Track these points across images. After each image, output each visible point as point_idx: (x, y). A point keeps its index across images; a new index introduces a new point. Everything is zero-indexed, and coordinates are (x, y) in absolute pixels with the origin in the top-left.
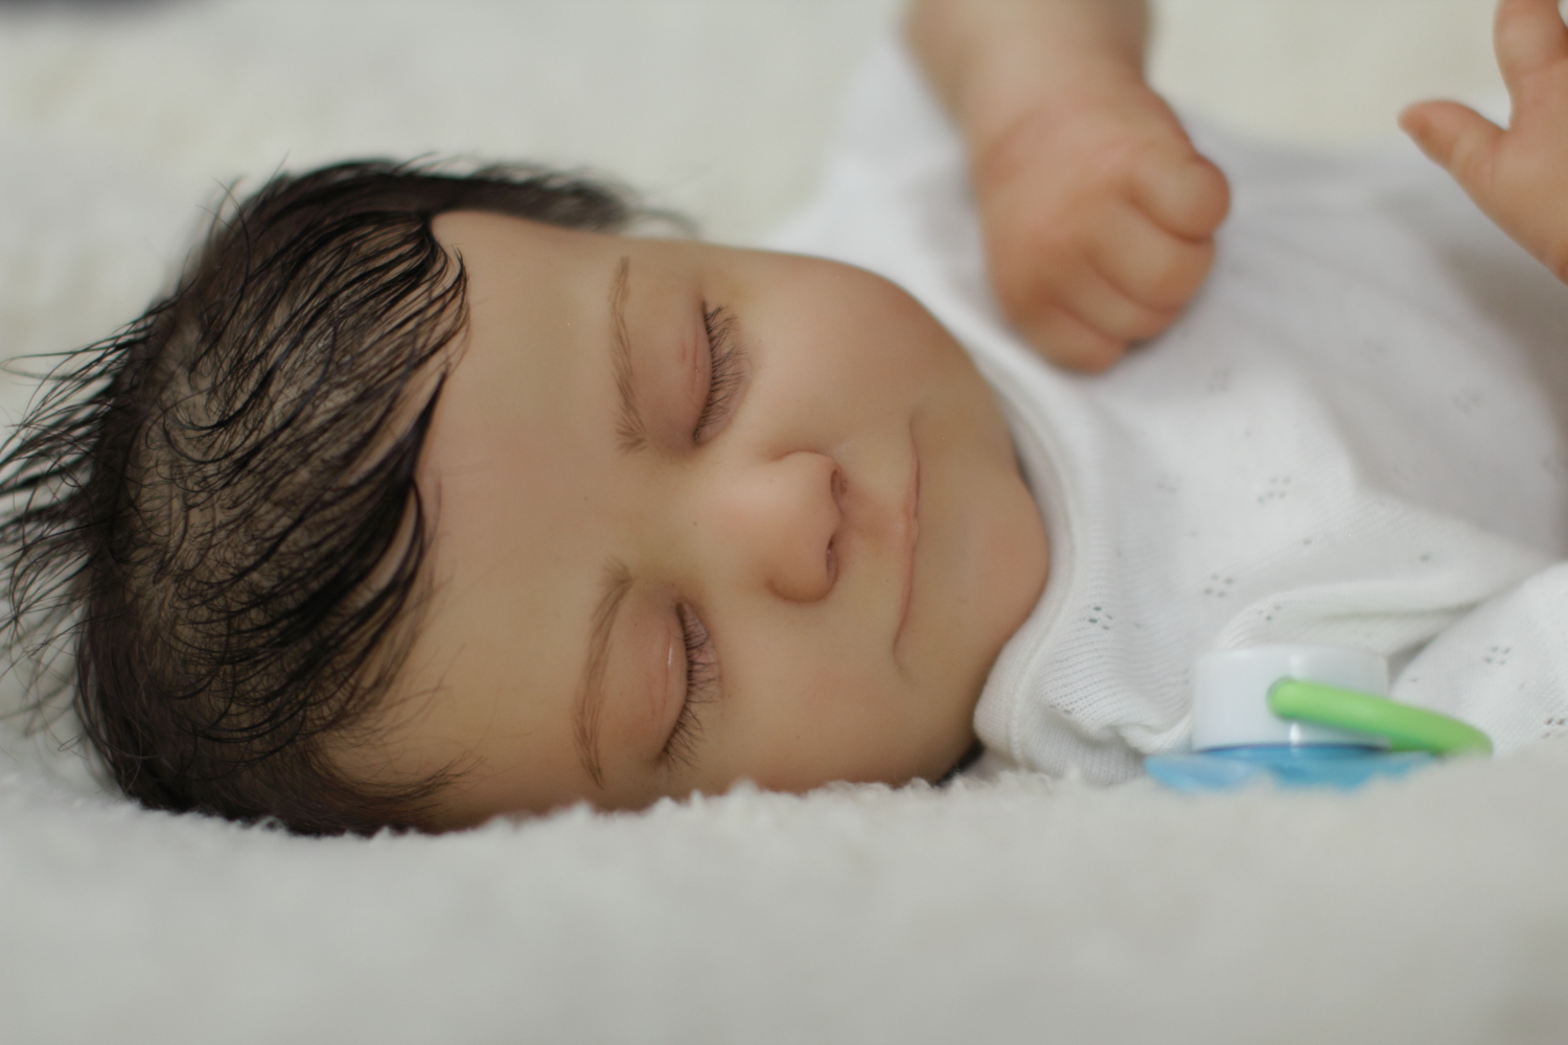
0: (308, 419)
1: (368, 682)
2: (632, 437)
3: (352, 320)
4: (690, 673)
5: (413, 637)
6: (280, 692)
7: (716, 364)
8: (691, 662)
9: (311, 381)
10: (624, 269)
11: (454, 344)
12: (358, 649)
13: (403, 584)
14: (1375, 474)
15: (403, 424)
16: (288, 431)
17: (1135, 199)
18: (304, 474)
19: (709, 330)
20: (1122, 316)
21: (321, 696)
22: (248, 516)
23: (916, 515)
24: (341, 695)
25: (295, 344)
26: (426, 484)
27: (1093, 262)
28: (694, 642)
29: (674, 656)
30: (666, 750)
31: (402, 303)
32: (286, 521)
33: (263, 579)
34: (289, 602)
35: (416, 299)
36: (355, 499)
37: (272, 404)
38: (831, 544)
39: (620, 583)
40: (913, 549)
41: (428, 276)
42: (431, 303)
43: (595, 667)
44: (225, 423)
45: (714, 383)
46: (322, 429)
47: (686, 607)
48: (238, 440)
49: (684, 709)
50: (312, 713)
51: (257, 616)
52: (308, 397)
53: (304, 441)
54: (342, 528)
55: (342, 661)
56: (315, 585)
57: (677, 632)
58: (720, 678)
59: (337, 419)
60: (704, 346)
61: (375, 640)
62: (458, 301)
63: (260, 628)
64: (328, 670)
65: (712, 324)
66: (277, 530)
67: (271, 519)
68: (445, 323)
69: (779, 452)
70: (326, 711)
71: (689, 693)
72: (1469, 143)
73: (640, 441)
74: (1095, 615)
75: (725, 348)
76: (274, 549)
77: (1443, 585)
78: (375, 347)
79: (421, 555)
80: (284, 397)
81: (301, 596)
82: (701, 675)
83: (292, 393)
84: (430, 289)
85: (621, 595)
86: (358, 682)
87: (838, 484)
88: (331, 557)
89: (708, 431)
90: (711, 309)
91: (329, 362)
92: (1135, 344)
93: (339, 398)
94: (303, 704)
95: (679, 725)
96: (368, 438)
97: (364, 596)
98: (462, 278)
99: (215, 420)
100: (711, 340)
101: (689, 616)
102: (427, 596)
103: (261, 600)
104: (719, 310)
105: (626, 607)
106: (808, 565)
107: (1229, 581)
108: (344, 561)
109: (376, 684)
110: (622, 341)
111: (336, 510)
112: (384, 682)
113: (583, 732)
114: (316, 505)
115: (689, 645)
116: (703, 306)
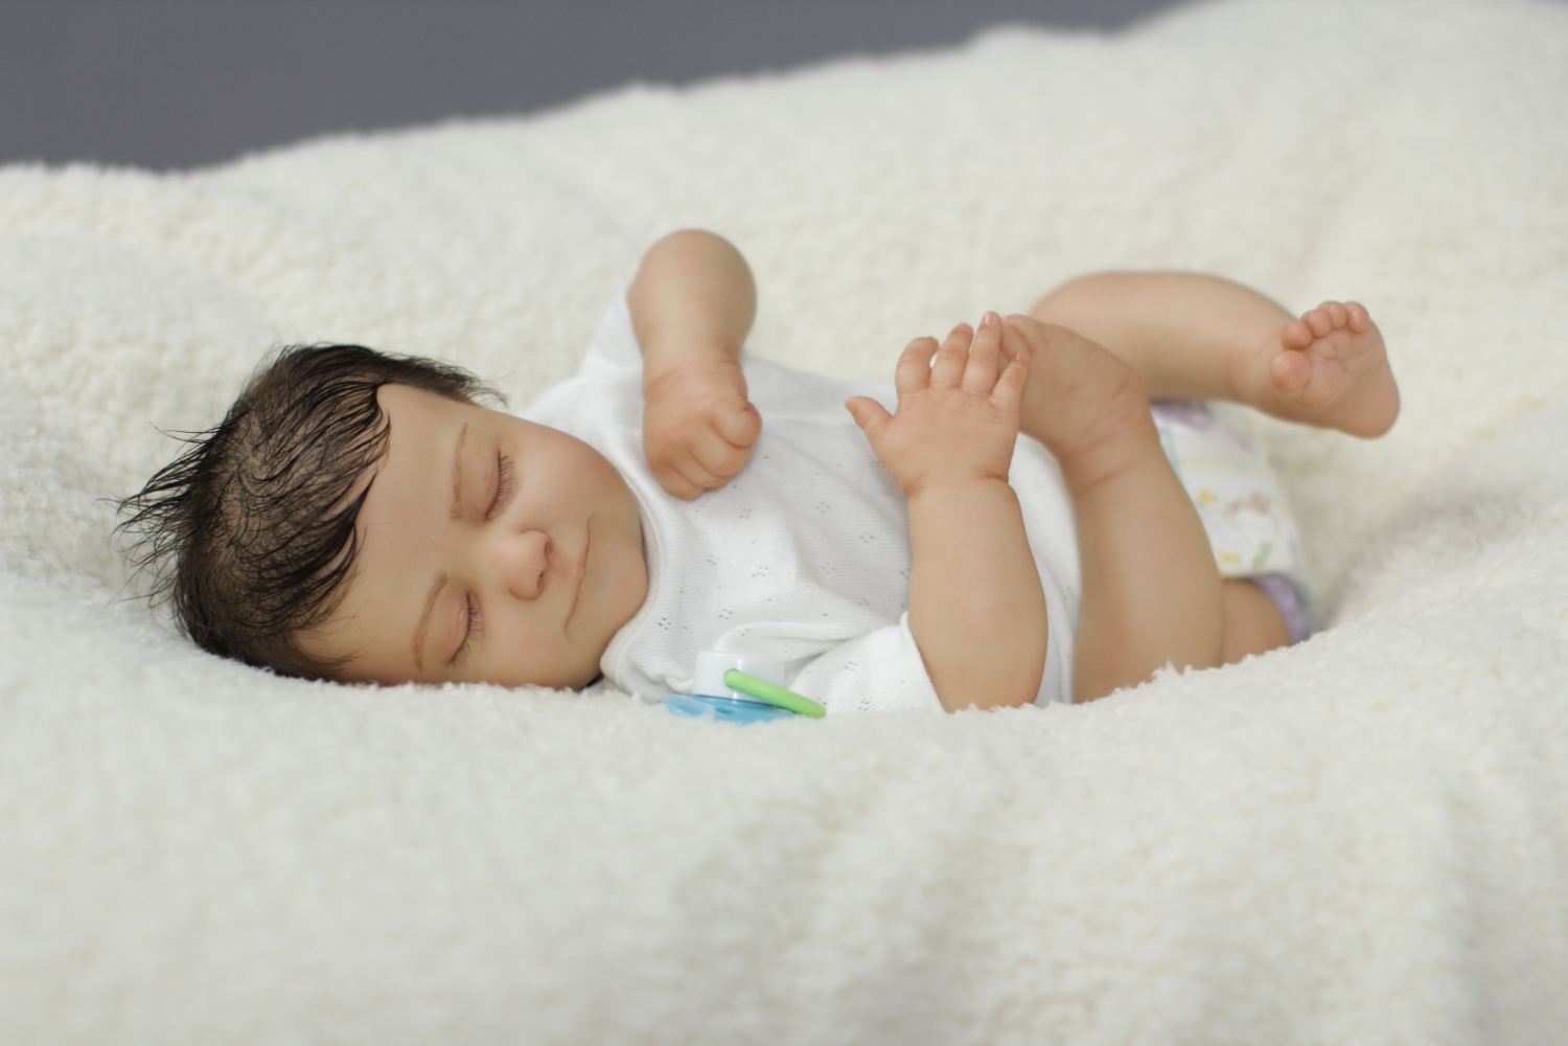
0: (309, 486)
1: (321, 611)
2: (457, 514)
3: (334, 441)
4: (469, 625)
5: (344, 594)
6: (280, 609)
7: (501, 482)
8: (470, 621)
9: (313, 467)
10: (464, 431)
11: (381, 460)
12: (319, 595)
13: (341, 571)
14: (809, 570)
15: (353, 496)
16: (299, 491)
17: (713, 425)
18: (304, 512)
19: (500, 466)
20: (702, 477)
21: (298, 613)
22: (276, 526)
23: (584, 565)
24: (308, 615)
25: (307, 448)
26: (360, 524)
27: (690, 451)
28: (473, 611)
29: (463, 616)
30: (454, 658)
31: (359, 437)
32: (293, 532)
33: (278, 557)
34: (290, 570)
35: (366, 435)
36: (328, 527)
37: (293, 475)
38: (541, 575)
39: (442, 581)
40: (580, 582)
41: (373, 424)
42: (375, 437)
43: (426, 618)
44: (270, 480)
45: (499, 492)
46: (316, 492)
47: (472, 595)
48: (274, 488)
49: (464, 641)
50: (293, 620)
51: (273, 573)
52: (310, 475)
53: (308, 495)
54: (319, 540)
55: (310, 600)
56: (303, 564)
57: (466, 606)
58: (482, 630)
59: (323, 488)
60: (496, 473)
61: (327, 593)
62: (384, 439)
63: (274, 578)
64: (303, 603)
65: (501, 463)
66: (288, 535)
67: (286, 528)
68: (378, 450)
69: (524, 529)
70: (299, 620)
71: (467, 634)
72: (875, 421)
73: (459, 516)
74: (663, 622)
75: (506, 476)
76: (286, 544)
77: (831, 629)
78: (345, 455)
79: (352, 560)
80: (299, 472)
81: (296, 568)
82: (473, 627)
83: (302, 471)
84: (374, 429)
85: (442, 586)
86: (318, 609)
87: (548, 548)
88: (312, 553)
89: (493, 514)
90: (502, 456)
91: (322, 459)
92: (708, 489)
93: (326, 479)
94: (290, 616)
95: (461, 648)
96: (337, 500)
97: (324, 572)
98: (388, 427)
99: (263, 477)
100: (500, 471)
101: (472, 598)
102: (354, 576)
103: (276, 566)
104: (505, 457)
105: (443, 592)
106: (529, 585)
107: (731, 613)
108: (318, 555)
109: (326, 612)
110: (458, 468)
111: (317, 532)
112: (329, 611)
113: (416, 647)
114: (309, 528)
115: (471, 612)
116: (499, 453)
